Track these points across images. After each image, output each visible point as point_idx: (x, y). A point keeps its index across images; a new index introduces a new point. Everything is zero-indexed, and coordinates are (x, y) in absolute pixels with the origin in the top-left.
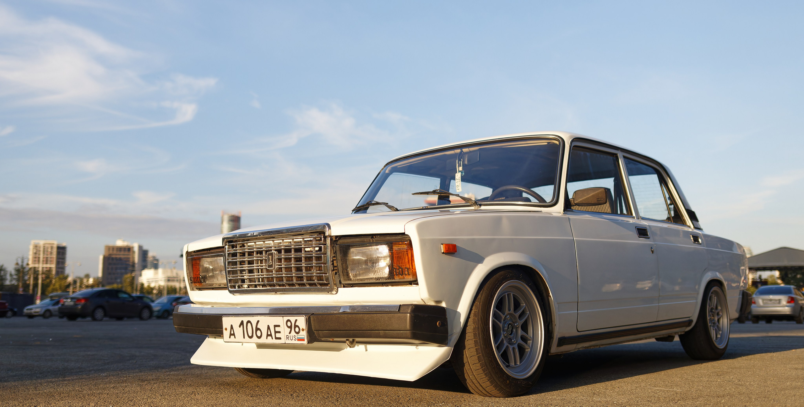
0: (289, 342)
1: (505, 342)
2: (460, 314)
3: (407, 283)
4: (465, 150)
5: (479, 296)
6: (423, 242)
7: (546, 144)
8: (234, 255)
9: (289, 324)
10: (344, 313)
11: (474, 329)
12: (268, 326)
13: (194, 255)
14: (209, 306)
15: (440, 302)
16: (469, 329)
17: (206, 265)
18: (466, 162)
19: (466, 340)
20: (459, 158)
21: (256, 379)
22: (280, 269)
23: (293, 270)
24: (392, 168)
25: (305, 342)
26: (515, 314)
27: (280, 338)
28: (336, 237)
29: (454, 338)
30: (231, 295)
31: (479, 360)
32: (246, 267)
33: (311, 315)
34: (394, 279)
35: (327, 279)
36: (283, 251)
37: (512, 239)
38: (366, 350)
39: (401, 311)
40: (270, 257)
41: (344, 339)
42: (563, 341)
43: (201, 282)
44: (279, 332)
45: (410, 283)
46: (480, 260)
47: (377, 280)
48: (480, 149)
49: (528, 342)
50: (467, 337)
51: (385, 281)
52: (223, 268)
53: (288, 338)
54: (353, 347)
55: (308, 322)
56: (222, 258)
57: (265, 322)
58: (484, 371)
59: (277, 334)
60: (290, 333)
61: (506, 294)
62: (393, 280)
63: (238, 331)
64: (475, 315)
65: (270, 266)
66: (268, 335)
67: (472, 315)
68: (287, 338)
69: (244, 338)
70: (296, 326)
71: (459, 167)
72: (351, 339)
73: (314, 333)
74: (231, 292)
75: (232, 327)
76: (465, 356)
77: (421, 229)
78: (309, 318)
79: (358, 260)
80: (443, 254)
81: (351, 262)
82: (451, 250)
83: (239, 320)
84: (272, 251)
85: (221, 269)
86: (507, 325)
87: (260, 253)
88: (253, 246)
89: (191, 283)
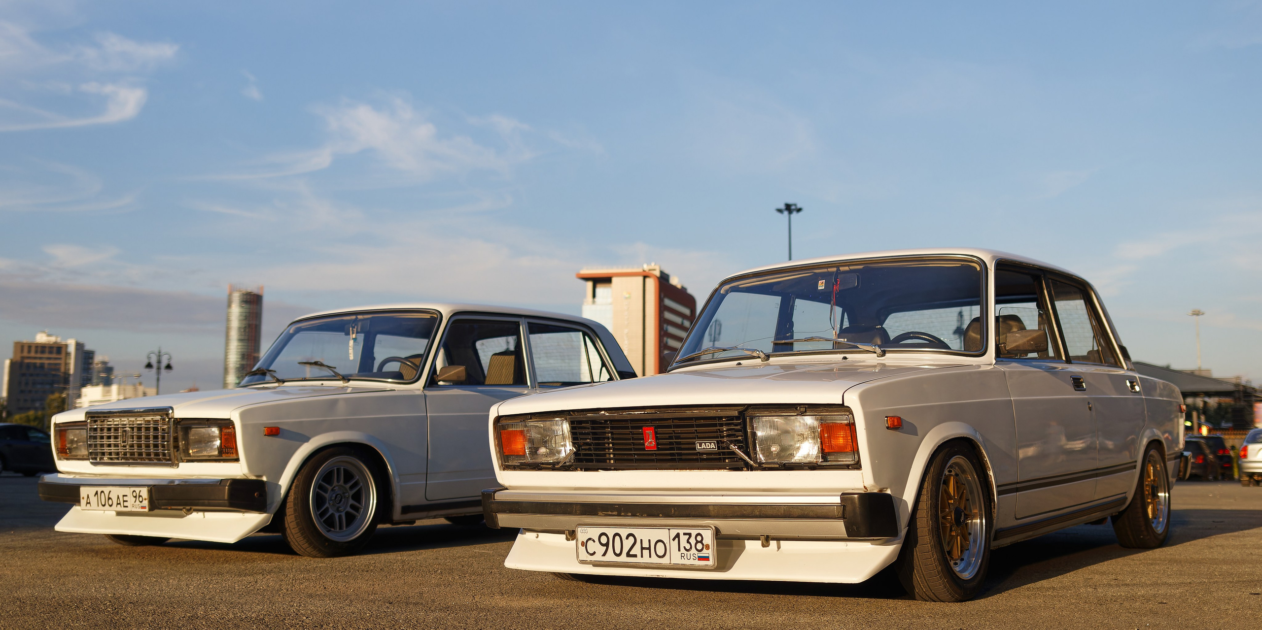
0: (134, 510)
1: (330, 510)
2: (280, 486)
5: (302, 471)
6: (244, 427)
7: (429, 317)
8: (96, 429)
9: (134, 494)
10: (178, 486)
11: (294, 499)
12: (118, 496)
13: (61, 427)
14: (71, 476)
15: (261, 476)
16: (291, 499)
17: (71, 437)
18: (359, 330)
20: (352, 326)
22: (132, 446)
23: (143, 447)
24: (297, 328)
25: (147, 510)
26: (345, 486)
27: (127, 507)
28: (180, 418)
29: (275, 507)
30: (92, 466)
32: (105, 441)
33: (153, 486)
34: (222, 456)
35: (170, 455)
36: (135, 430)
37: (347, 420)
38: (204, 517)
39: (222, 484)
40: (124, 433)
41: (182, 507)
42: (406, 509)
43: (66, 453)
44: (127, 501)
45: (234, 461)
46: (306, 439)
48: (372, 317)
49: (360, 510)
50: (288, 506)
51: (215, 458)
52: (85, 440)
53: (133, 507)
55: (150, 492)
56: (85, 431)
57: (116, 492)
58: (302, 534)
59: (125, 504)
60: (135, 502)
61: (335, 468)
62: (221, 458)
63: (93, 500)
64: (296, 487)
65: (124, 442)
66: (118, 504)
67: (293, 487)
69: (98, 506)
70: (140, 496)
72: (188, 508)
73: (154, 503)
74: (92, 463)
75: (88, 498)
76: (286, 522)
77: (243, 415)
78: (151, 489)
79: (195, 439)
80: (265, 435)
81: (191, 441)
82: (274, 432)
83: (94, 489)
84: (127, 429)
85: (83, 442)
86: (334, 495)
87: (116, 429)
88: (112, 423)
89: (59, 454)
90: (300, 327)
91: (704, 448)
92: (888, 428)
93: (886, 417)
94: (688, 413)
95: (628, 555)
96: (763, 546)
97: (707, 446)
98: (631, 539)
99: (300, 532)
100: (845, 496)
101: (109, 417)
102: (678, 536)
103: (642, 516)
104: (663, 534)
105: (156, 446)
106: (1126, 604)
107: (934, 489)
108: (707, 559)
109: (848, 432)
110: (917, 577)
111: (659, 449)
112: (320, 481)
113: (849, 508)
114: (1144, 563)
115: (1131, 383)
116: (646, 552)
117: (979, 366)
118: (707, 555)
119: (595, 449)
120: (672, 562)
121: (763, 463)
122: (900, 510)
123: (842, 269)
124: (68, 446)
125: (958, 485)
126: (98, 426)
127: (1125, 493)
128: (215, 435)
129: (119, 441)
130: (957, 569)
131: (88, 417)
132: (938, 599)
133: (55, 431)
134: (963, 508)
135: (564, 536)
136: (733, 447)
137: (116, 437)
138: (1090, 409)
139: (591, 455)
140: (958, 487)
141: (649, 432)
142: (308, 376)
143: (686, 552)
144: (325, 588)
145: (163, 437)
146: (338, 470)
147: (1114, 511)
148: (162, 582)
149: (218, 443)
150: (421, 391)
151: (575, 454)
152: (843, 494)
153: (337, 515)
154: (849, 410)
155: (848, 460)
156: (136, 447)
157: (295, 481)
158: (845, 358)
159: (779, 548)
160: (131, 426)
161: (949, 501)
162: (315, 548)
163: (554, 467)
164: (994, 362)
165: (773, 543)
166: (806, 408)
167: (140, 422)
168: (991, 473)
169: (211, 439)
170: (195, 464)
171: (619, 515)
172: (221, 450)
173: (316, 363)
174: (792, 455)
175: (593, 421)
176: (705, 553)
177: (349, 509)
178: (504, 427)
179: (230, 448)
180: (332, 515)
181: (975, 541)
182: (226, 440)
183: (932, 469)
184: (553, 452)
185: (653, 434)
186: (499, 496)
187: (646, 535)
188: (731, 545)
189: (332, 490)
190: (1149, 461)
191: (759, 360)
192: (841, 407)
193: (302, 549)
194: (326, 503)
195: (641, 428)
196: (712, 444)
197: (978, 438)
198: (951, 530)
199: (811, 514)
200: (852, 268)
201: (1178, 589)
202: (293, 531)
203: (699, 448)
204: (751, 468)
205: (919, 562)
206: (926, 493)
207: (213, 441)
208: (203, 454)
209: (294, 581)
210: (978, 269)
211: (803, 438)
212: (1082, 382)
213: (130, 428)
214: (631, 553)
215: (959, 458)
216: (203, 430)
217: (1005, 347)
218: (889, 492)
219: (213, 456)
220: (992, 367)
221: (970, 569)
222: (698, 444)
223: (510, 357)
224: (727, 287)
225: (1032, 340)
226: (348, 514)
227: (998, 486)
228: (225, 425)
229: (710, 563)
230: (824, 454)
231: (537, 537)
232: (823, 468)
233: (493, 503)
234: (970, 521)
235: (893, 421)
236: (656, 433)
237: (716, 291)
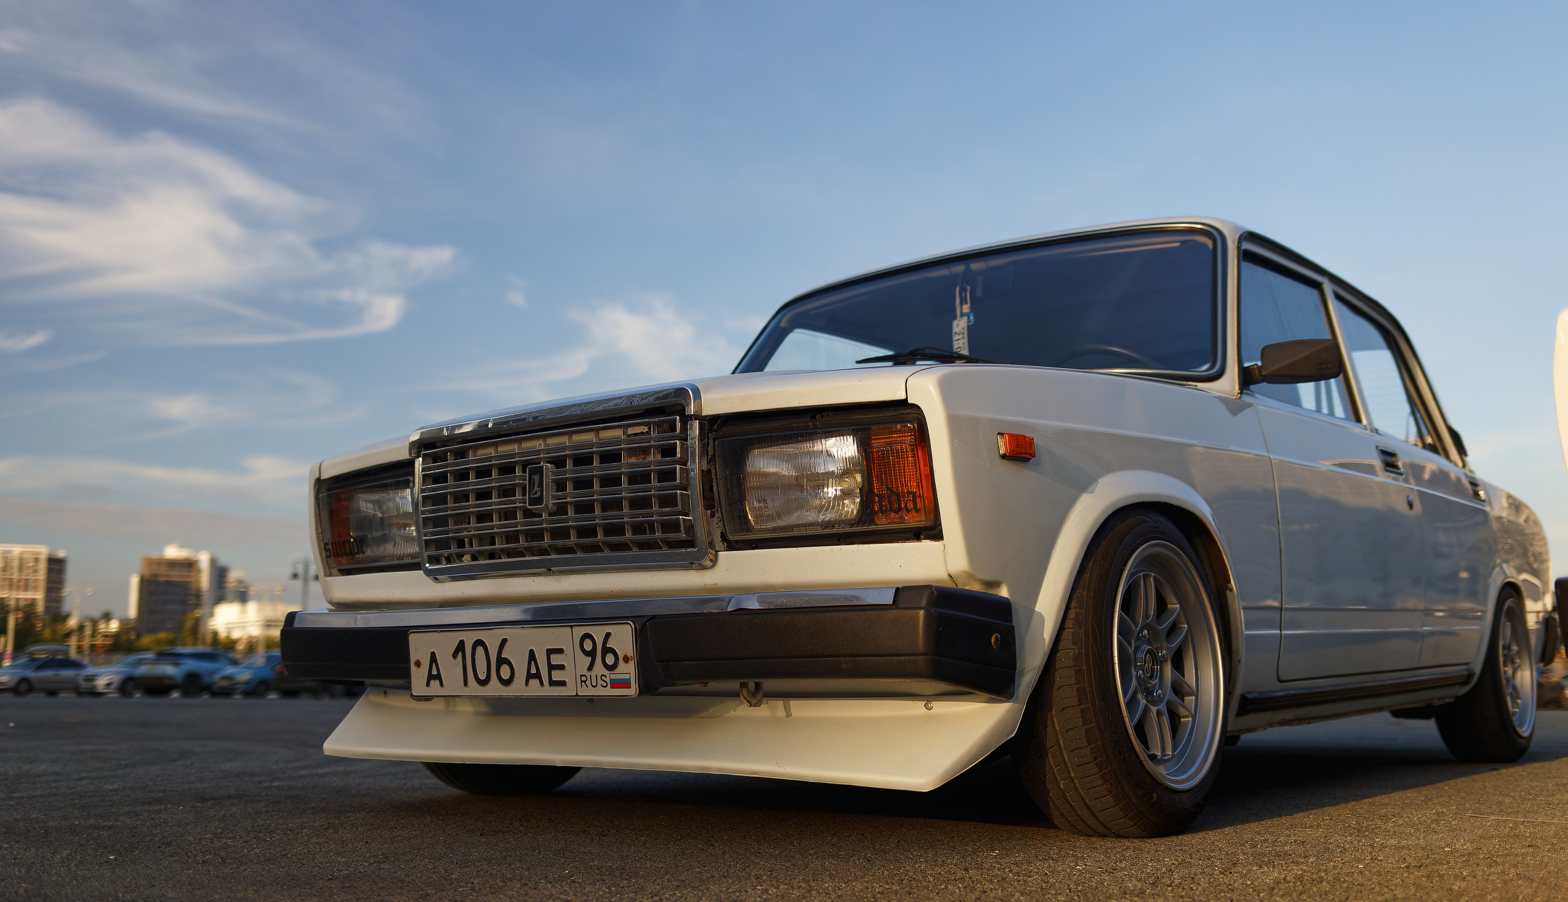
0: (588, 691)
2: (1041, 618)
3: (909, 535)
4: (976, 266)
6: (955, 424)
8: (439, 479)
9: (588, 645)
10: (741, 612)
12: (532, 652)
14: (379, 612)
15: (996, 584)
16: (1064, 659)
17: (366, 511)
19: (1056, 686)
20: (960, 285)
22: (561, 509)
23: (597, 508)
24: (795, 316)
25: (632, 691)
26: (1157, 628)
27: (562, 683)
28: (722, 417)
29: (1027, 681)
31: (1088, 740)
32: (472, 505)
33: (648, 620)
34: (873, 522)
35: (690, 528)
36: (569, 464)
37: (1150, 441)
38: (789, 714)
39: (901, 604)
40: (536, 478)
41: (736, 684)
43: (352, 554)
44: (561, 667)
45: (915, 535)
47: (827, 527)
49: (1188, 698)
51: (848, 529)
52: (411, 514)
53: (585, 682)
54: (757, 705)
55: (640, 636)
56: (408, 485)
57: (524, 643)
59: (554, 673)
60: (590, 668)
61: (1141, 574)
62: (872, 527)
63: (451, 669)
65: (533, 502)
66: (530, 676)
68: (582, 681)
69: (466, 684)
70: (606, 650)
71: (961, 305)
72: (751, 685)
73: (655, 668)
74: (428, 573)
75: (433, 658)
77: (946, 388)
78: (643, 628)
79: (770, 478)
80: (1002, 458)
82: (1019, 449)
83: (455, 638)
84: (542, 464)
85: (402, 518)
87: (507, 471)
89: (328, 557)
99: (1095, 759)
124: (353, 536)
126: (446, 471)
128: (840, 460)
129: (518, 502)
131: (418, 449)
137: (507, 493)
145: (667, 477)
146: (1145, 581)
150: (1239, 397)
153: (1153, 712)
156: (571, 512)
157: (1073, 604)
160: (552, 457)
167: (583, 445)
170: (772, 552)
172: (861, 506)
177: (1170, 696)
179: (905, 498)
182: (889, 468)
208: (798, 521)
213: (549, 461)
219: (834, 523)
228: (886, 422)
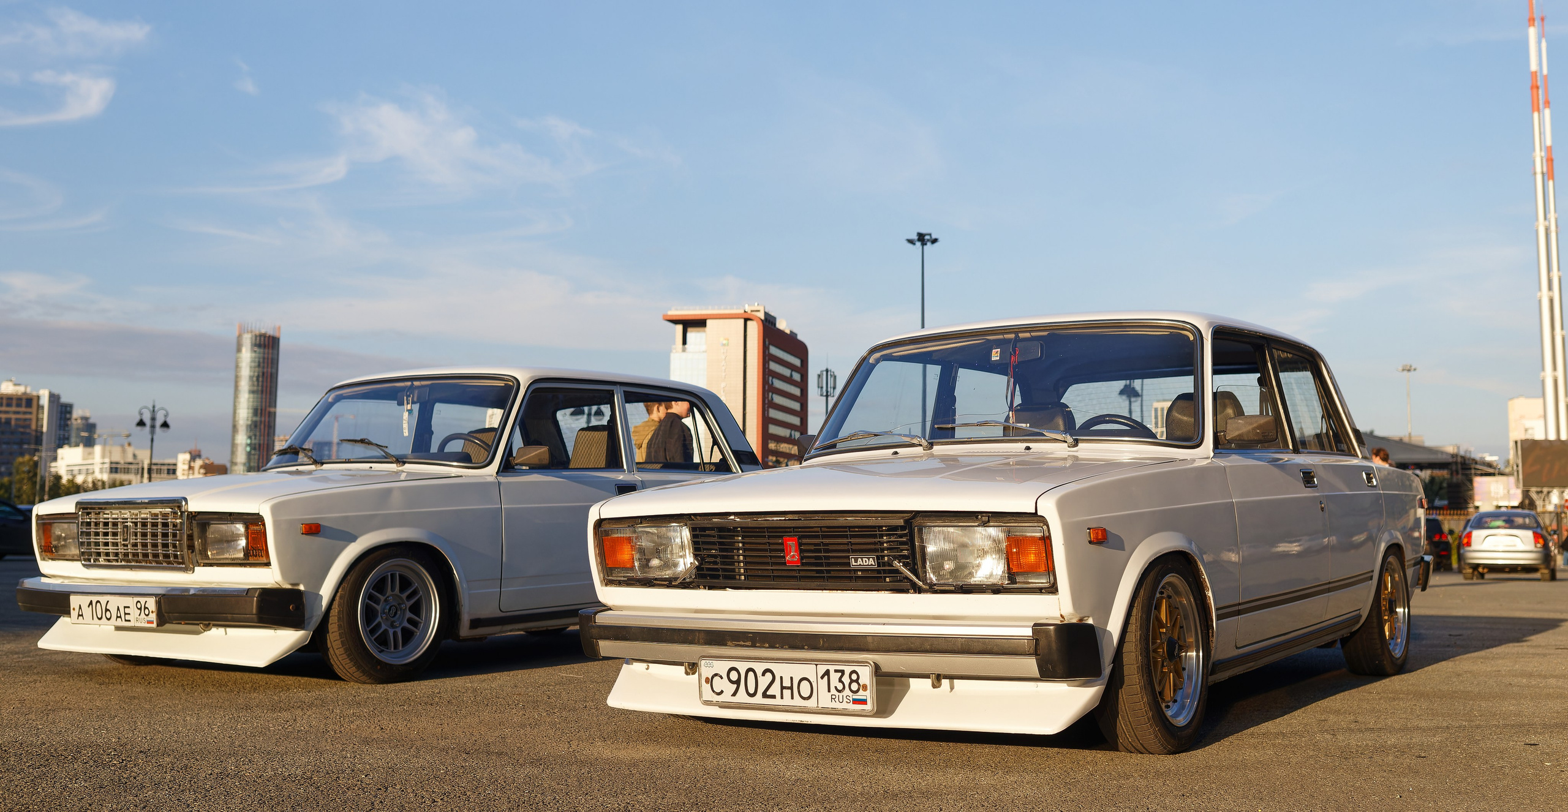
0: (138, 624)
1: (383, 625)
2: (321, 595)
4: (416, 383)
5: (349, 577)
7: (503, 385)
8: (89, 524)
9: (139, 605)
10: (194, 595)
11: (339, 612)
12: (118, 606)
13: (43, 519)
14: (59, 581)
15: (298, 584)
16: (335, 611)
17: (58, 532)
18: (415, 399)
20: (406, 393)
21: (127, 667)
22: (135, 545)
23: (149, 546)
24: (337, 396)
25: (154, 625)
26: (401, 594)
27: (130, 621)
28: (195, 512)
29: (314, 621)
30: (85, 569)
32: (101, 539)
34: (249, 558)
35: (183, 558)
36: (139, 524)
37: (403, 513)
38: (226, 634)
39: (249, 594)
40: (125, 529)
41: (199, 622)
42: (476, 623)
43: (52, 551)
44: (129, 614)
45: (264, 565)
46: (353, 538)
47: (235, 560)
48: (432, 383)
49: (419, 624)
50: (330, 620)
51: (240, 562)
52: (76, 536)
55: (159, 604)
56: (75, 525)
57: (115, 602)
58: (348, 656)
59: (126, 616)
60: (140, 614)
61: (388, 572)
62: (248, 562)
63: (87, 612)
64: (341, 598)
66: (117, 617)
67: (337, 598)
68: (136, 620)
69: (93, 618)
70: (145, 608)
72: (207, 621)
73: (164, 616)
74: (84, 565)
75: (80, 608)
76: (328, 641)
77: (276, 509)
78: (160, 598)
79: (215, 538)
80: (303, 534)
81: (209, 541)
82: (313, 529)
83: (88, 599)
84: (129, 524)
85: (73, 538)
86: (388, 607)
87: (115, 524)
88: (110, 516)
89: (42, 552)
90: (341, 395)
91: (860, 565)
92: (1090, 542)
93: (1088, 529)
94: (841, 521)
95: (765, 695)
96: (934, 686)
97: (864, 562)
98: (769, 676)
99: (346, 653)
100: (1038, 628)
101: (105, 509)
102: (827, 673)
103: (782, 648)
104: (808, 671)
105: (165, 546)
106: (1376, 758)
107: (1144, 616)
108: (864, 702)
109: (1042, 548)
110: (1122, 724)
111: (803, 564)
112: (371, 590)
113: (1043, 642)
114: (1384, 697)
115: (1368, 475)
116: (787, 693)
117: (1194, 460)
118: (865, 698)
119: (723, 563)
120: (820, 706)
121: (935, 585)
122: (1104, 643)
123: (1021, 335)
124: (54, 543)
125: (1171, 610)
126: (92, 520)
127: (1360, 610)
128: (239, 532)
129: (119, 539)
130: (1169, 713)
131: (80, 509)
132: (1147, 751)
133: (37, 523)
134: (1176, 638)
135: (682, 668)
136: (897, 564)
137: (115, 534)
138: (1322, 509)
139: (717, 570)
140: (1170, 612)
141: (792, 544)
142: (352, 457)
143: (837, 694)
144: (382, 729)
145: (174, 535)
146: (393, 576)
147: (1345, 633)
148: (177, 720)
149: (243, 543)
150: (494, 477)
151: (698, 568)
152: (1035, 625)
153: (391, 632)
154: (1043, 520)
155: (1042, 581)
156: (139, 547)
157: (340, 590)
158: (1028, 448)
159: (952, 688)
160: (133, 520)
161: (1161, 630)
162: (364, 672)
163: (670, 583)
164: (1212, 454)
165: (945, 683)
166: (989, 517)
167: (145, 516)
168: (1210, 594)
169: (234, 538)
170: (215, 569)
171: (753, 646)
172: (247, 552)
173: (362, 441)
174: (971, 574)
175: (721, 529)
176: (861, 695)
177: (406, 624)
178: (607, 533)
179: (259, 550)
180: (386, 632)
181: (1190, 677)
182: (254, 539)
183: (1142, 592)
184: (667, 565)
185: (796, 547)
186: (602, 619)
187: (786, 671)
188: (892, 684)
189: (386, 600)
190: (1387, 570)
191: (920, 449)
192: (1034, 517)
193: (348, 674)
194: (377, 616)
195: (781, 537)
196: (871, 559)
197: (1193, 549)
198: (1163, 666)
199: (995, 649)
200: (1033, 334)
201: (1434, 736)
202: (337, 651)
203: (854, 564)
204: (919, 590)
205: (1125, 706)
206: (1134, 621)
207: (236, 540)
208: (225, 557)
209: (342, 719)
210: (1192, 338)
211: (984, 553)
212: (1313, 477)
213: (132, 522)
214: (768, 693)
215: (1173, 576)
216: (224, 527)
217: (1225, 436)
218: (1090, 621)
219: (237, 559)
220: (1210, 461)
221: (1185, 713)
222: (853, 559)
223: (602, 433)
224: (877, 355)
225: (1258, 428)
226: (404, 630)
227: (1217, 609)
228: (253, 521)
229: (868, 707)
230: (1011, 576)
231: (647, 669)
232: (1009, 591)
233: (593, 627)
234: (1184, 654)
235: (1097, 533)
236: (800, 544)
237: (864, 360)
